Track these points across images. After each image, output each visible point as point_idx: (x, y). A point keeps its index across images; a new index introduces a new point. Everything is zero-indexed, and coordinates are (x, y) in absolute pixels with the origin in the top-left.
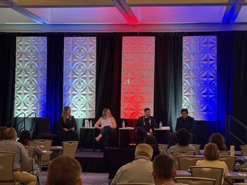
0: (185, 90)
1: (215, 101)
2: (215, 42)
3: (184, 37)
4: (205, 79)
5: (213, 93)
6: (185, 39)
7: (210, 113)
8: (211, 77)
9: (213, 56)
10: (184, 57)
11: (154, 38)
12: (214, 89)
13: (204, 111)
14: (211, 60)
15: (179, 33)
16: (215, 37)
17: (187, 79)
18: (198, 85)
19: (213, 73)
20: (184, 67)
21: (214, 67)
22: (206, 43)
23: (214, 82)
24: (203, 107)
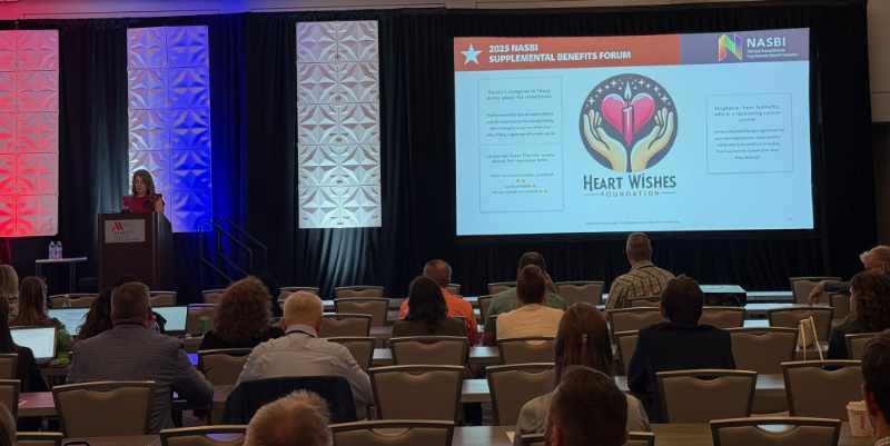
0: (136, 161)
1: (207, 183)
2: (205, 41)
3: (129, 31)
4: (183, 132)
5: (204, 164)
6: (132, 34)
7: (197, 214)
8: (198, 125)
9: (200, 74)
10: (131, 80)
11: (55, 33)
12: (204, 154)
13: (184, 208)
14: (198, 85)
15: (117, 21)
16: (203, 29)
17: (138, 132)
18: (167, 146)
19: (201, 115)
20: (132, 103)
21: (204, 101)
22: (181, 44)
23: (203, 139)
24: (180, 200)
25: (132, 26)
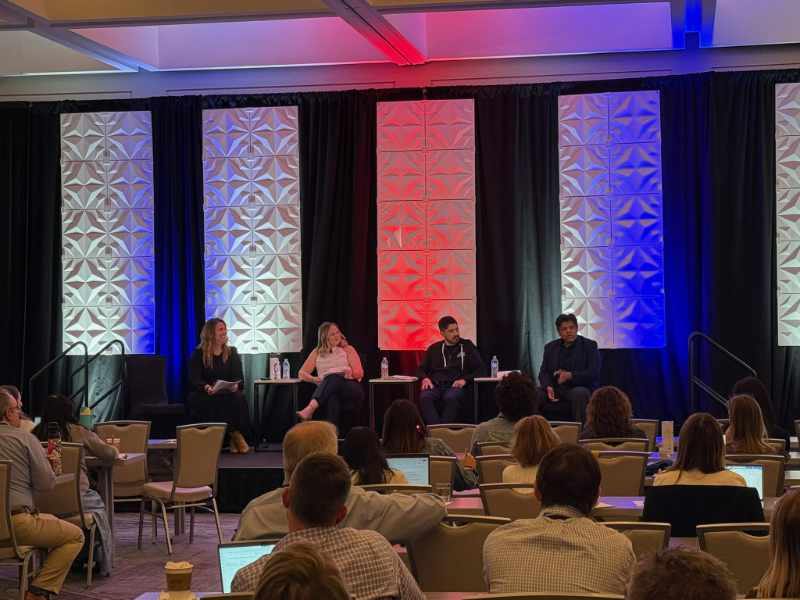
0: (570, 259)
1: (659, 288)
2: (656, 110)
3: (561, 99)
4: (628, 224)
5: (655, 264)
6: (565, 103)
7: (647, 326)
8: (646, 216)
9: (650, 152)
10: (563, 159)
11: (471, 102)
12: (655, 252)
13: (629, 319)
14: (646, 164)
15: (546, 86)
16: (654, 95)
17: (574, 224)
18: (608, 242)
19: (651, 204)
20: (565, 190)
21: (655, 185)
22: (626, 114)
23: (654, 233)
24: (623, 309)
25: (564, 93)
